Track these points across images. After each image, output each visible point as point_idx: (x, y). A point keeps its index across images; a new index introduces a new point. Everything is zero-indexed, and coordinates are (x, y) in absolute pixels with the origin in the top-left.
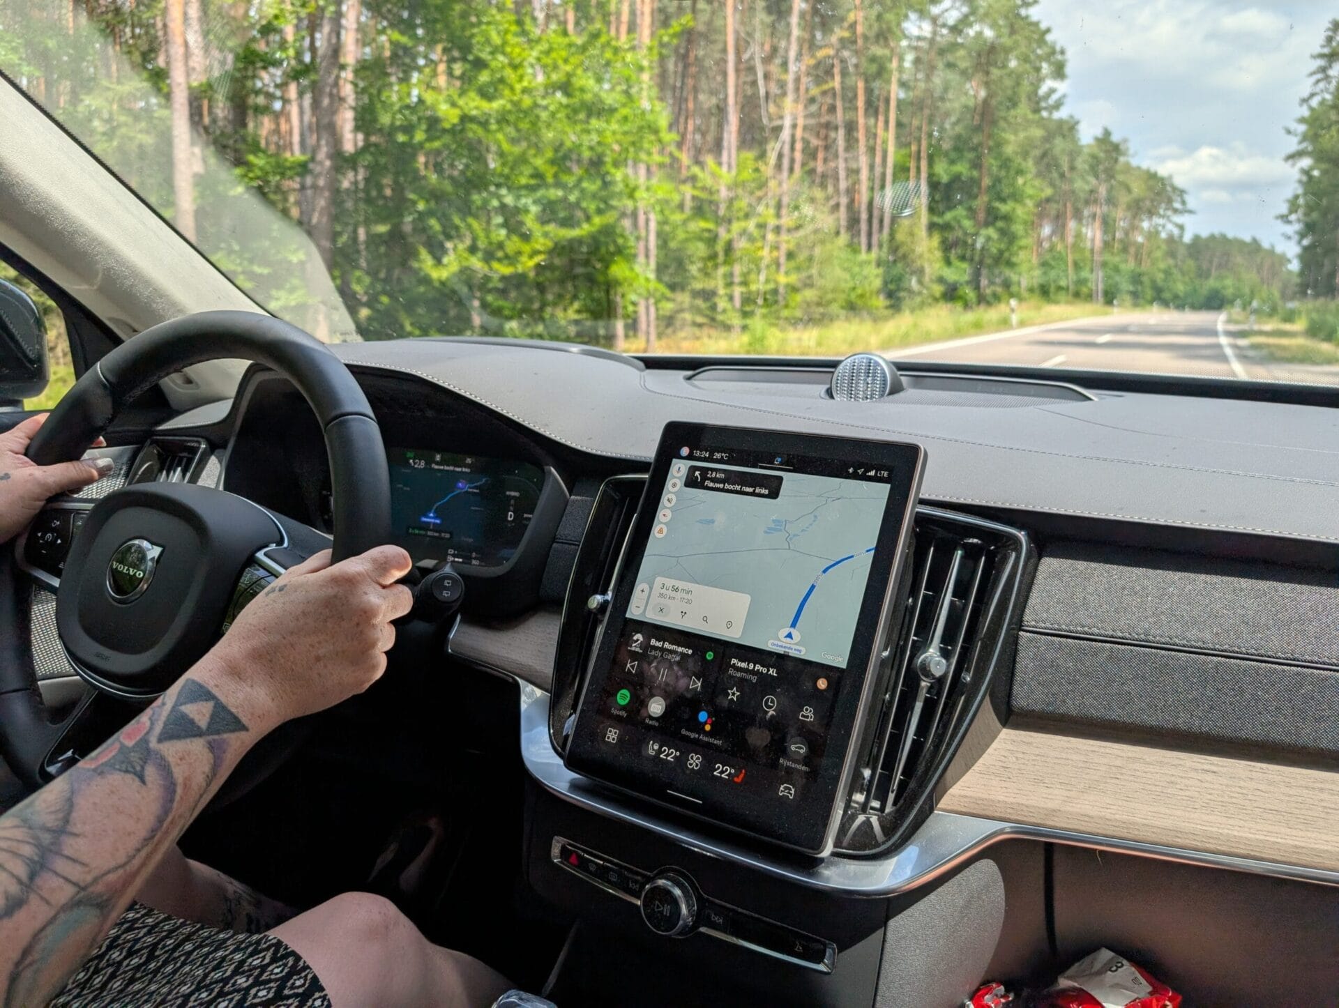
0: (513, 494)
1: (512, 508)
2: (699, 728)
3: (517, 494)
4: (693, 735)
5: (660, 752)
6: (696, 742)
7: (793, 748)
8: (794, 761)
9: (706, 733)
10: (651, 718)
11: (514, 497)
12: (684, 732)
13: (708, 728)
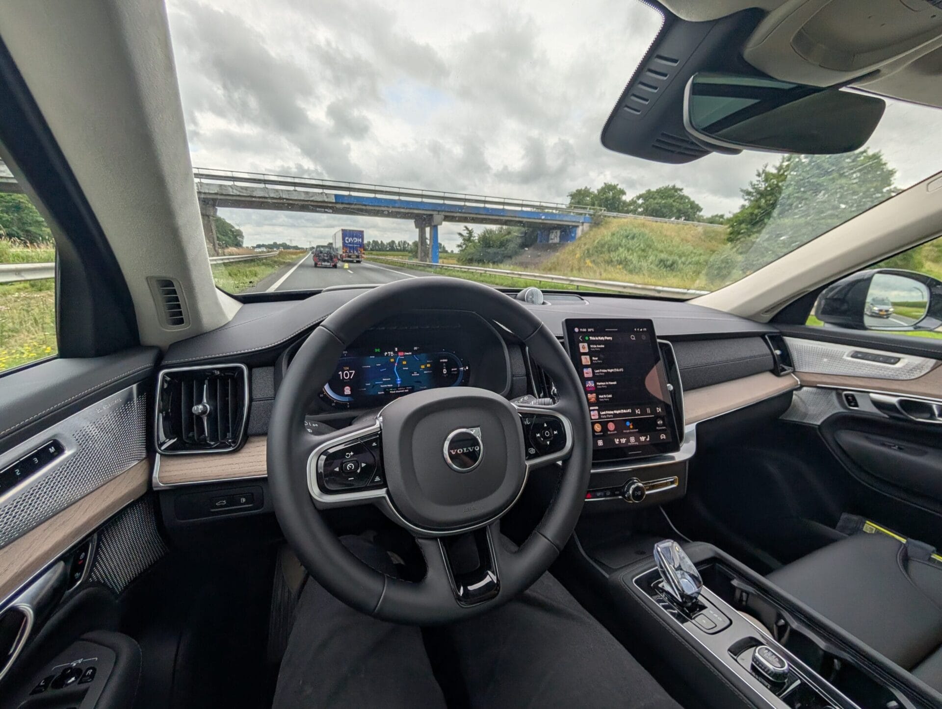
0: (444, 360)
1: (444, 367)
2: (629, 428)
3: (446, 360)
4: (628, 431)
5: (620, 441)
6: (630, 433)
7: (659, 423)
8: (661, 426)
9: (632, 429)
10: (611, 431)
11: (445, 362)
12: (624, 431)
13: (631, 427)
